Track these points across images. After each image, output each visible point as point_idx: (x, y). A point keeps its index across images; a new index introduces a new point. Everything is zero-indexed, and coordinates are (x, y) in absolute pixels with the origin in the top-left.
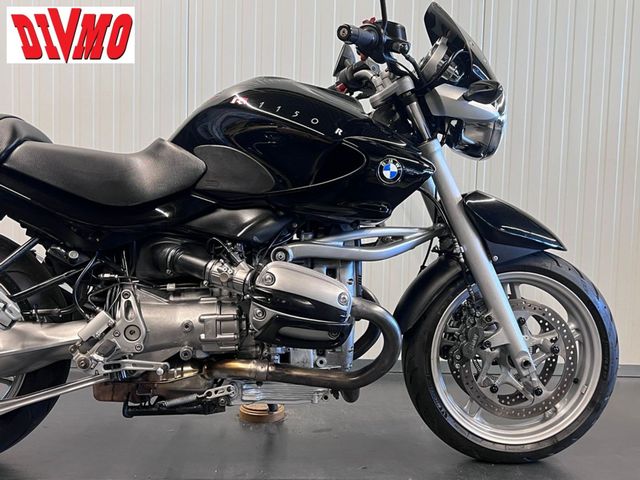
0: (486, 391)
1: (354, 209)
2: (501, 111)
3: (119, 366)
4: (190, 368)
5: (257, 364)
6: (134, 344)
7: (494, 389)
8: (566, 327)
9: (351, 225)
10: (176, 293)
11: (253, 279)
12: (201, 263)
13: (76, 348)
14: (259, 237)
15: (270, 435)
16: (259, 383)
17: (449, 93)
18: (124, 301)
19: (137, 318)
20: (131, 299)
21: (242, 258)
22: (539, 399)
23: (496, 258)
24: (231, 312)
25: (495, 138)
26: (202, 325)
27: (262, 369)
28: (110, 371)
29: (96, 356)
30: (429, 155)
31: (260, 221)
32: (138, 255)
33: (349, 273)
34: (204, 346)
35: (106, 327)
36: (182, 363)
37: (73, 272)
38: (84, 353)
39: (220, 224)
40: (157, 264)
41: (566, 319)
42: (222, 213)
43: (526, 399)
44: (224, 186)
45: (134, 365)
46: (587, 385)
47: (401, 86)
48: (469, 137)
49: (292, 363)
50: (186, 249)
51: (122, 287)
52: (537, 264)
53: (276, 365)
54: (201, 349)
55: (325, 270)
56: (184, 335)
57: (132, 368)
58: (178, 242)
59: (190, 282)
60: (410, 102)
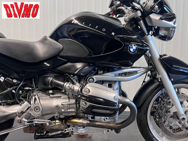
0: (168, 128)
1: (118, 63)
2: (174, 23)
3: (32, 122)
4: (58, 121)
5: (83, 120)
6: (38, 113)
7: (171, 128)
9: (117, 68)
10: (53, 94)
11: (81, 90)
12: (62, 83)
13: (16, 115)
14: (83, 73)
16: (84, 127)
17: (155, 17)
18: (33, 97)
19: (39, 104)
20: (37, 97)
21: (77, 81)
23: (172, 79)
24: (73, 101)
25: (172, 34)
26: (63, 106)
27: (85, 122)
28: (29, 124)
30: (147, 41)
31: (84, 67)
32: (38, 80)
33: (116, 86)
34: (63, 114)
35: (27, 107)
36: (55, 120)
37: (15, 87)
38: (19, 117)
39: (69, 68)
40: (45, 83)
42: (69, 64)
44: (69, 54)
47: (136, 14)
48: (162, 33)
49: (96, 120)
50: (56, 78)
51: (33, 92)
53: (90, 121)
54: (62, 114)
55: (107, 84)
56: (56, 110)
57: (37, 122)
58: (53, 75)
59: (57, 89)
60: (140, 21)
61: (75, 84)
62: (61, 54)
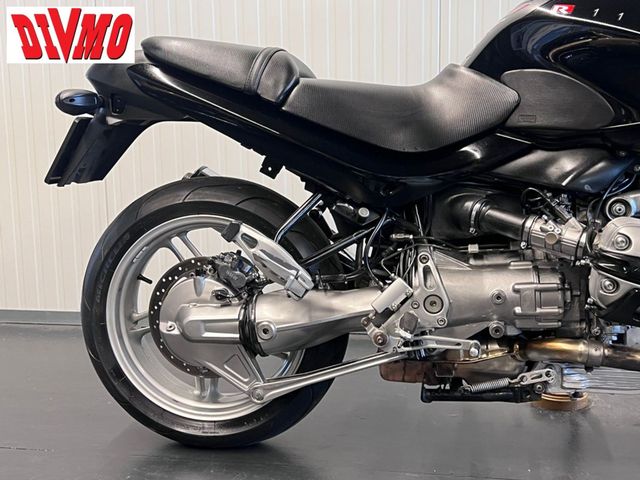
6: (437, 318)
12: (517, 221)
13: (369, 320)
16: (589, 368)
18: (421, 266)
19: (438, 286)
20: (430, 264)
26: (518, 295)
28: (409, 349)
29: (402, 332)
35: (404, 296)
36: (490, 341)
37: (363, 232)
38: (379, 327)
40: (458, 221)
44: (541, 120)
45: (438, 342)
49: (629, 345)
53: (611, 347)
54: (514, 325)
56: (494, 307)
57: (434, 345)
58: (483, 193)
61: (564, 221)
62: (510, 123)
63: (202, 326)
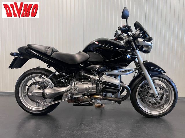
1: (120, 64)
2: (151, 43)
3: (73, 96)
4: (86, 97)
6: (76, 92)
7: (150, 102)
8: (166, 89)
9: (120, 68)
10: (84, 82)
11: (99, 79)
12: (89, 76)
13: (65, 92)
14: (100, 70)
15: (102, 110)
16: (100, 100)
17: (140, 40)
18: (74, 83)
19: (76, 87)
20: (75, 83)
22: (160, 104)
23: (151, 75)
24: (95, 86)
25: (150, 49)
26: (89, 88)
27: (101, 97)
28: (71, 97)
29: (69, 94)
30: (136, 53)
31: (100, 67)
32: (76, 74)
33: (119, 78)
34: (89, 92)
35: (70, 88)
36: (85, 96)
37: (64, 77)
39: (92, 68)
40: (80, 76)
41: (166, 87)
42: (92, 66)
43: (157, 104)
44: (93, 60)
45: (76, 96)
46: (171, 101)
47: (130, 39)
48: (144, 49)
49: (107, 96)
50: (86, 73)
51: (73, 80)
52: (160, 76)
53: (104, 96)
55: (114, 77)
56: (85, 90)
57: (75, 96)
58: (84, 71)
59: (86, 79)
60: (132, 42)
61: (96, 76)
62: (88, 60)
63: (35, 93)
